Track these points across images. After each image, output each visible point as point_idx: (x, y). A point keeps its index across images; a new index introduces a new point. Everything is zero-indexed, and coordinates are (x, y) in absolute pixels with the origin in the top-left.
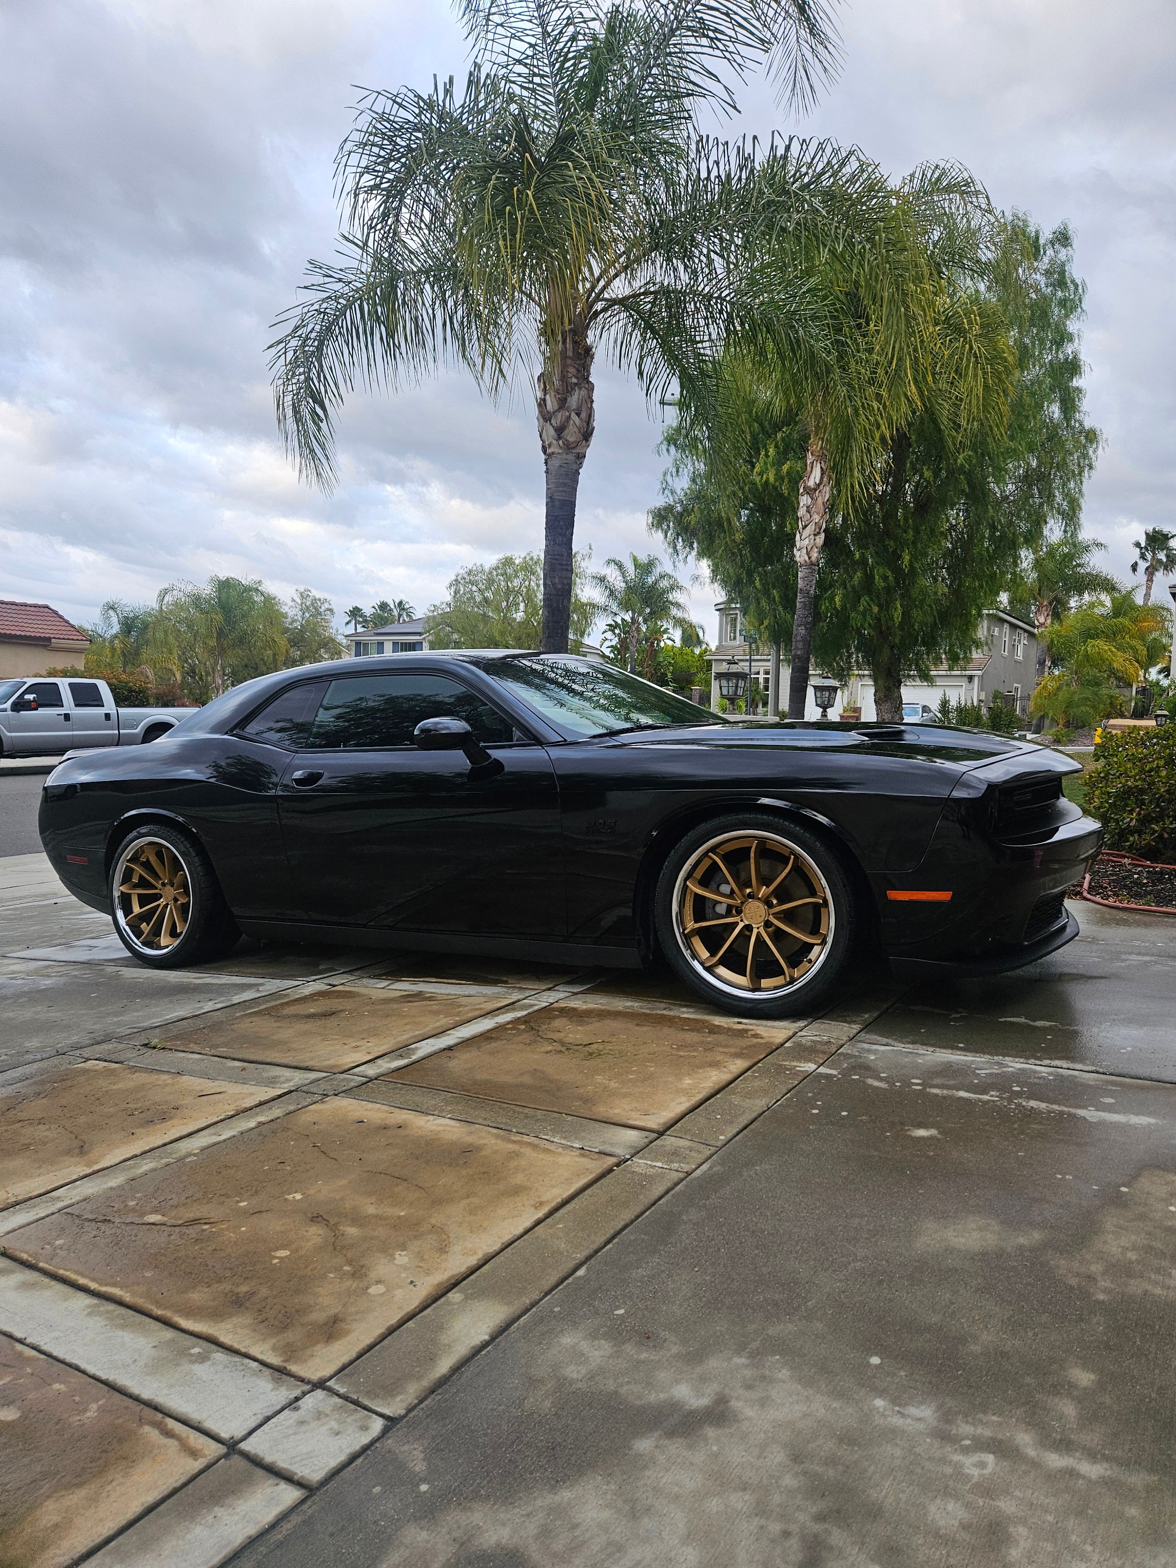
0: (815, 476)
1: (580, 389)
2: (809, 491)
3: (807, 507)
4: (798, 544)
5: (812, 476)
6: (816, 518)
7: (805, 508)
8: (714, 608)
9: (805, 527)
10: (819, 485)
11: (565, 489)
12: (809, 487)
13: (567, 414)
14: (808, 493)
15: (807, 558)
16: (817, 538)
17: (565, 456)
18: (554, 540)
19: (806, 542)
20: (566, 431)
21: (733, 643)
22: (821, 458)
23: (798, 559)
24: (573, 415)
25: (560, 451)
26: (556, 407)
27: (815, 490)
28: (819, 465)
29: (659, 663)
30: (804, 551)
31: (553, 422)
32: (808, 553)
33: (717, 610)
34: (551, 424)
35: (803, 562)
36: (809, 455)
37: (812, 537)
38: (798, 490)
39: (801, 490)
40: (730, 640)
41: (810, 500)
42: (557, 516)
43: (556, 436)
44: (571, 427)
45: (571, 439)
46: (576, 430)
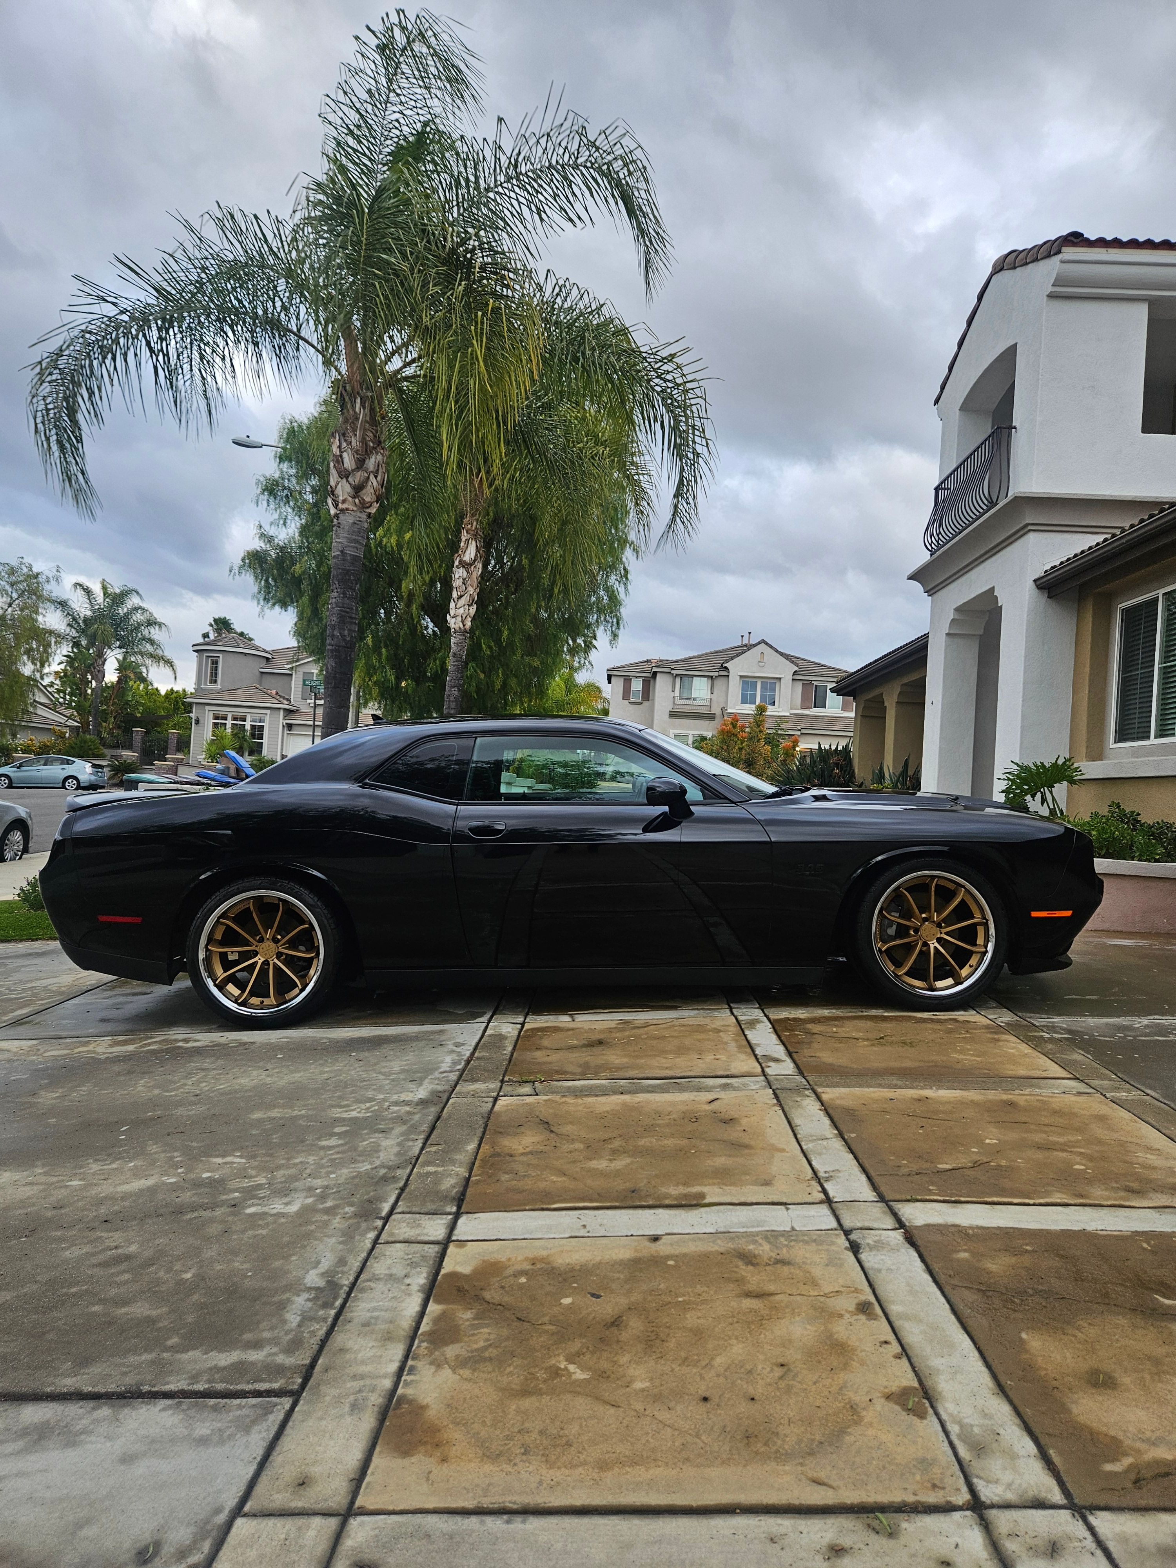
0: (470, 553)
1: (377, 454)
2: (463, 564)
3: (464, 579)
4: (452, 612)
5: (468, 552)
6: (471, 590)
7: (461, 580)
8: (192, 649)
9: (460, 597)
10: (475, 561)
11: (357, 545)
12: (465, 562)
13: (366, 475)
14: (463, 567)
15: (461, 626)
16: (471, 608)
17: (359, 514)
18: (344, 593)
19: (461, 611)
20: (364, 491)
21: (213, 686)
22: (475, 537)
23: (452, 625)
24: (372, 476)
25: (355, 509)
26: (354, 467)
27: (471, 565)
28: (474, 543)
29: (127, 703)
30: (459, 619)
31: (350, 479)
32: (463, 622)
33: (194, 651)
34: (347, 481)
35: (457, 629)
36: (464, 533)
37: (466, 607)
38: (453, 562)
39: (456, 563)
40: (211, 683)
41: (465, 573)
42: (348, 571)
43: (352, 493)
44: (369, 487)
45: (367, 499)
46: (372, 491)
